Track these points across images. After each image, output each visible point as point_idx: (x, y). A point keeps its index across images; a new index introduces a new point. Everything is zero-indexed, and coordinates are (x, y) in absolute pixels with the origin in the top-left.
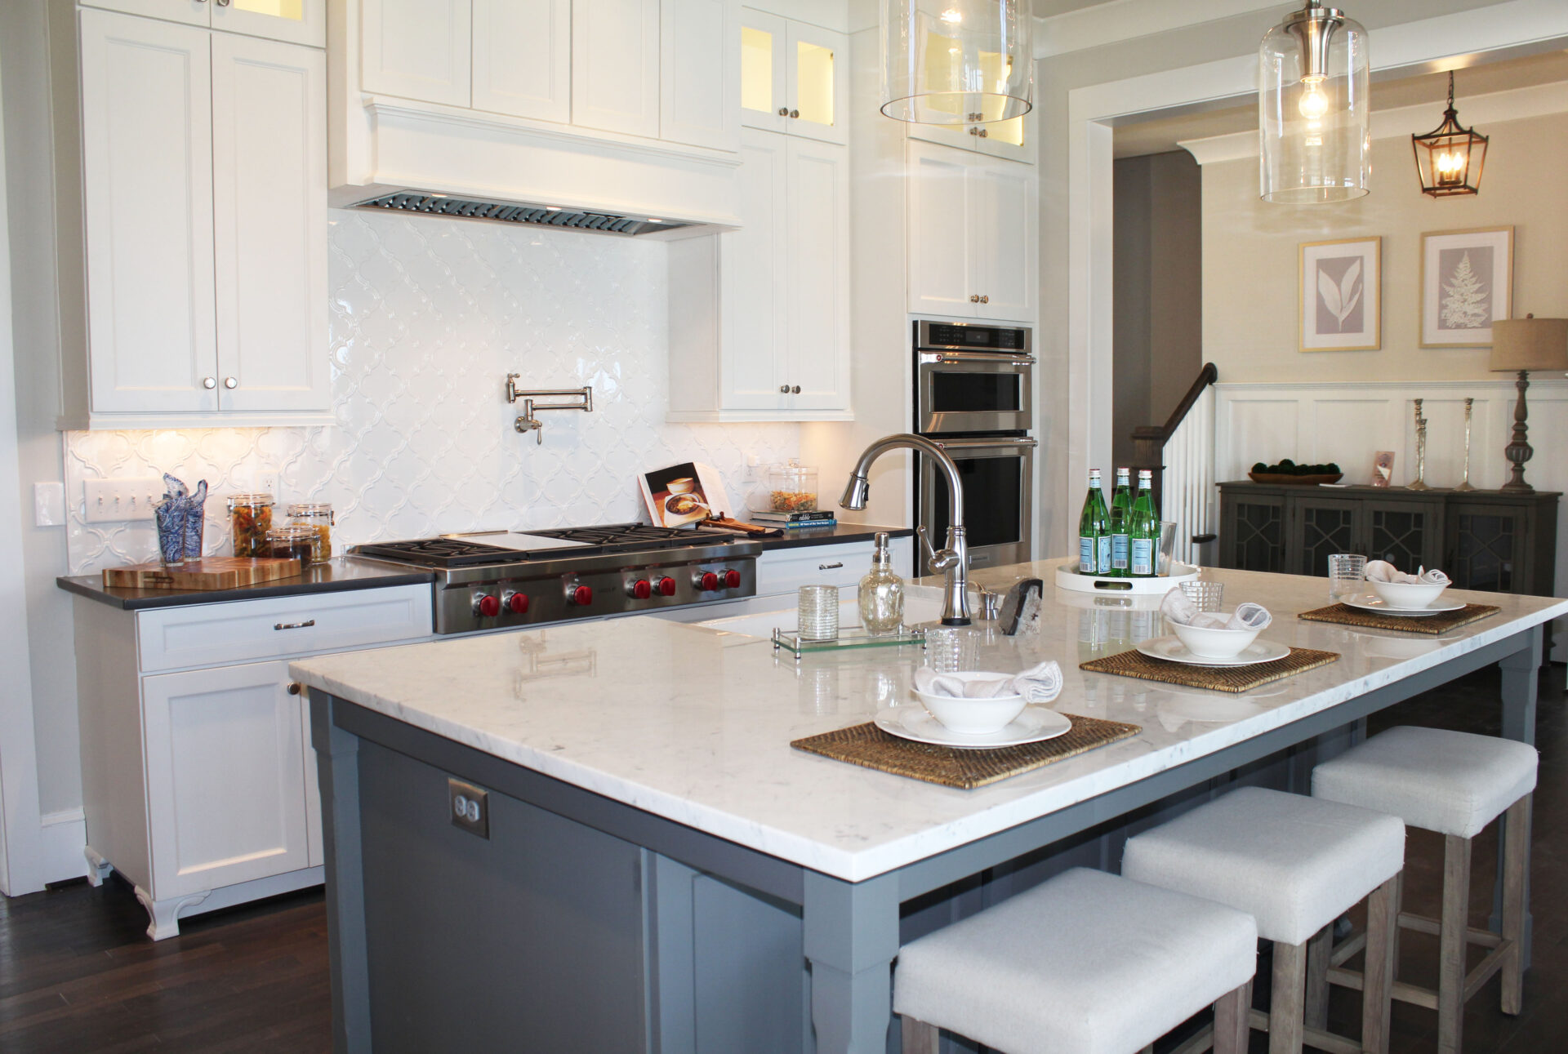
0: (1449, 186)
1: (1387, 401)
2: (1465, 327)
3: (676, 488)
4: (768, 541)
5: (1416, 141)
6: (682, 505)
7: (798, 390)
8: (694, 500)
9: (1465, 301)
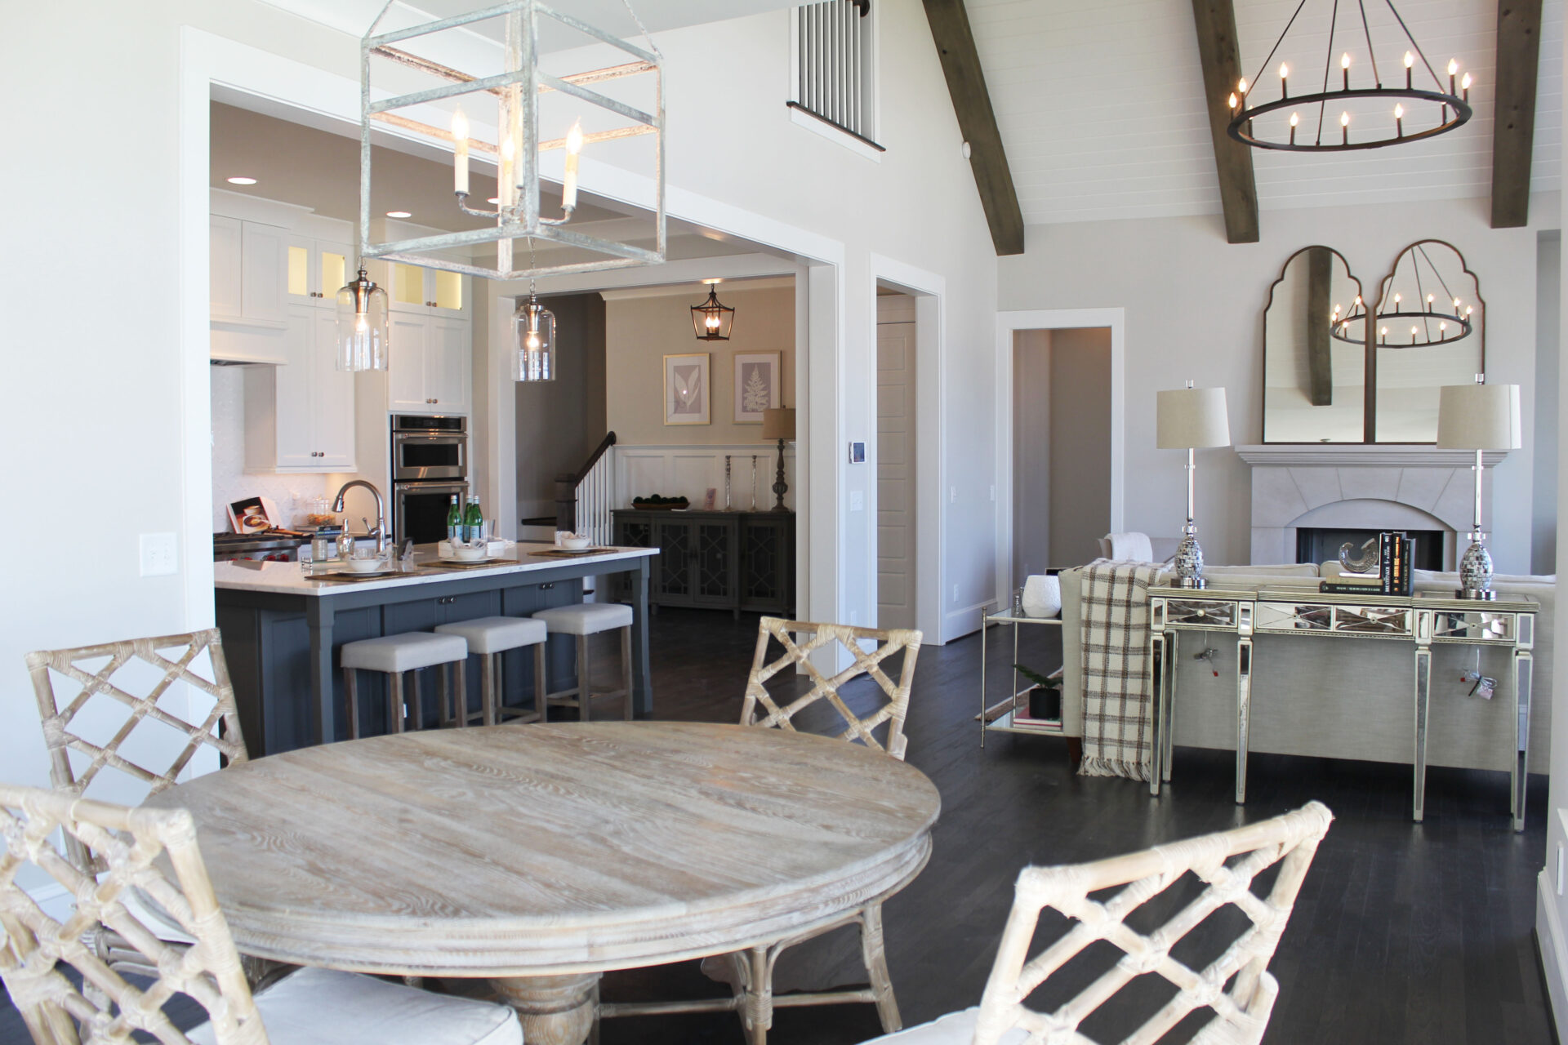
0: (713, 335)
1: (714, 457)
2: (757, 411)
3: (249, 512)
4: (303, 540)
5: (693, 311)
6: (253, 522)
7: (322, 455)
8: (260, 519)
9: (756, 395)
